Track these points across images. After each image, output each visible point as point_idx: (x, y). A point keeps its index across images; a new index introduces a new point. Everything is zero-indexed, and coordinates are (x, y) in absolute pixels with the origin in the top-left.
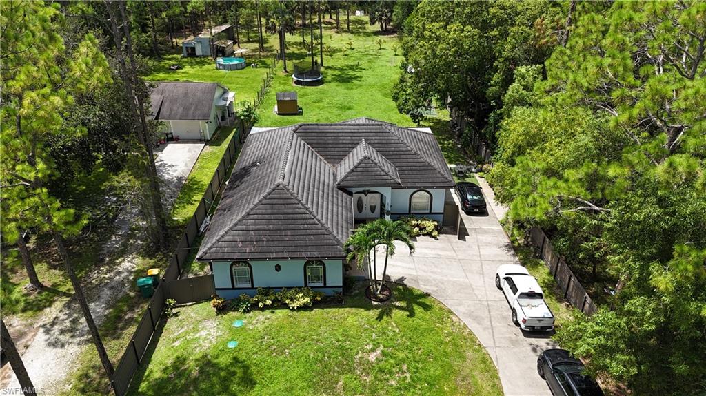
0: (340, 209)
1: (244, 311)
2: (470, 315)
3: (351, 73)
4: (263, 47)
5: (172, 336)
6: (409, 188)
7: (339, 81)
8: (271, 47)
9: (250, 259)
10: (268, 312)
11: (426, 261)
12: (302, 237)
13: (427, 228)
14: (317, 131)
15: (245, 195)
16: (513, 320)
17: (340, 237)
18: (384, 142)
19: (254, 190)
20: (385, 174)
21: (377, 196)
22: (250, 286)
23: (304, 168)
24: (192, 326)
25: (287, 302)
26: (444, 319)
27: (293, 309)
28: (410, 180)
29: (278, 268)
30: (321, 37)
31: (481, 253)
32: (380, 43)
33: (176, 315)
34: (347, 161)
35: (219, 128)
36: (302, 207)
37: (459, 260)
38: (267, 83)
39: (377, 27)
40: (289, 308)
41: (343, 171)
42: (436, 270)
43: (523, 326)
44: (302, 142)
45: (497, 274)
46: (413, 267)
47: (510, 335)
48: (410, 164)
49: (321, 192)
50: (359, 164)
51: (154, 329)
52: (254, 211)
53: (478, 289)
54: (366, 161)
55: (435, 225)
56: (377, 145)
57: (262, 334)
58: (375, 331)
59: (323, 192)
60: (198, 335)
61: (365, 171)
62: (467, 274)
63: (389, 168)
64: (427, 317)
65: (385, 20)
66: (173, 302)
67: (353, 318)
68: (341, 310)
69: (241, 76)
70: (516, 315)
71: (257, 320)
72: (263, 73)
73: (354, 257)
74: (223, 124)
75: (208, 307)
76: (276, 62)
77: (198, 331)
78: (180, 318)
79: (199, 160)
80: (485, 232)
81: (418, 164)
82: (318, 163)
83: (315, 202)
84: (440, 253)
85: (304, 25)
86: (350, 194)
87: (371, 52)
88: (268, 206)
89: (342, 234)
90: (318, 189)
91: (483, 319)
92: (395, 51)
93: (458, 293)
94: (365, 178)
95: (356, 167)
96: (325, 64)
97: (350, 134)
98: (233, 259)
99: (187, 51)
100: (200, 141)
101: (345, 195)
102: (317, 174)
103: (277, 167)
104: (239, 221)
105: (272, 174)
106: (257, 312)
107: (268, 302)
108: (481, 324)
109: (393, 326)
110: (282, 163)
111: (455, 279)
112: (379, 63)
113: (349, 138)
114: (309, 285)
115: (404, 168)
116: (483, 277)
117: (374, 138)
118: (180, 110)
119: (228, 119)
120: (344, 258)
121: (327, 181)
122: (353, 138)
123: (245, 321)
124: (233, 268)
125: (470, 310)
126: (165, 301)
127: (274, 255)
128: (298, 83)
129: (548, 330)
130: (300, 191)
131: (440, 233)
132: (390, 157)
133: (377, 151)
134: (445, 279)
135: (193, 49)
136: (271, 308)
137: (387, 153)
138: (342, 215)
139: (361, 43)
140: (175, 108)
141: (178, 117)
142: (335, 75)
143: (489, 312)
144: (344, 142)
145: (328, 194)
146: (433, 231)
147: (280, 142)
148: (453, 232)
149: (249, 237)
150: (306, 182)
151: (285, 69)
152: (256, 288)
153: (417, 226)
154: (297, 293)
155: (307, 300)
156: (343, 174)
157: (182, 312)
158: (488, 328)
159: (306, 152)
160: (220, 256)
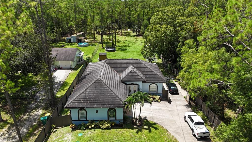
0: (122, 89)
1: (83, 130)
2: (175, 132)
3: (125, 48)
4: (95, 40)
5: (53, 140)
6: (149, 82)
7: (121, 50)
8: (97, 40)
9: (86, 107)
10: (92, 130)
11: (156, 111)
12: (107, 99)
13: (156, 99)
14: (114, 62)
15: (85, 84)
16: (192, 134)
17: (122, 99)
18: (139, 66)
19: (89, 82)
20: (139, 76)
21: (137, 86)
22: (85, 119)
23: (108, 74)
24: (61, 136)
25: (100, 126)
26: (165, 133)
27: (103, 129)
28: (149, 80)
29: (97, 112)
30: (115, 37)
31: (178, 108)
32: (136, 38)
33: (55, 132)
34: (125, 72)
35: (77, 64)
36: (107, 87)
37: (169, 111)
38: (96, 51)
39: (135, 34)
40: (101, 129)
41: (123, 75)
42: (160, 114)
43: (197, 136)
44: (108, 66)
45: (185, 116)
46: (151, 113)
47: (192, 140)
48: (149, 74)
49: (115, 83)
50: (129, 73)
51: (46, 137)
52: (88, 89)
53: (177, 122)
54: (132, 72)
55: (159, 97)
56: (136, 67)
57: (90, 139)
58: (136, 138)
59: (116, 83)
60: (63, 140)
61: (132, 76)
62: (173, 116)
63: (141, 75)
64: (158, 133)
65: (138, 32)
66: (54, 126)
67: (127, 132)
68: (122, 129)
69: (87, 49)
70: (194, 132)
71: (88, 133)
72: (94, 48)
73: (128, 107)
74: (79, 63)
75: (69, 128)
76: (99, 44)
77: (64, 138)
78: (57, 133)
79: (69, 75)
80: (178, 101)
81: (152, 74)
82: (114, 73)
83: (112, 86)
84: (161, 108)
85: (110, 33)
86: (126, 84)
87: (133, 42)
88: (94, 87)
89: (123, 98)
90: (114, 81)
91: (180, 133)
92: (142, 41)
93: (169, 123)
94: (132, 78)
95: (128, 74)
96: (117, 45)
97: (126, 63)
98: (79, 107)
99: (68, 41)
100: (70, 69)
101: (124, 84)
102: (113, 77)
103: (98, 73)
104: (82, 93)
105: (96, 76)
106: (88, 130)
107: (93, 126)
108: (180, 136)
109: (144, 136)
110: (100, 72)
111: (168, 118)
112: (136, 45)
113: (126, 64)
114: (109, 119)
115: (147, 75)
116: (179, 117)
117: (135, 64)
118: (63, 57)
119: (81, 62)
120: (123, 107)
121: (117, 79)
122: (127, 64)
123: (83, 134)
124: (79, 112)
125: (175, 130)
126: (51, 125)
127: (96, 106)
128: (107, 51)
129: (208, 138)
130: (107, 82)
131: (161, 101)
132: (141, 71)
133: (136, 69)
134: (164, 118)
135: (70, 40)
136: (94, 128)
137: (140, 70)
138: (123, 91)
139: (130, 39)
140: (61, 57)
141: (62, 60)
142: (119, 48)
143: (183, 131)
144: (124, 65)
145: (117, 84)
146: (158, 99)
147: (100, 65)
148: (166, 100)
149: (86, 99)
150: (109, 79)
151: (102, 46)
152: (88, 120)
153: (152, 97)
154: (105, 122)
155: (109, 125)
156: (123, 77)
157: (58, 130)
158: (183, 137)
159: (109, 69)
160: (74, 106)
